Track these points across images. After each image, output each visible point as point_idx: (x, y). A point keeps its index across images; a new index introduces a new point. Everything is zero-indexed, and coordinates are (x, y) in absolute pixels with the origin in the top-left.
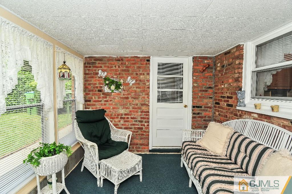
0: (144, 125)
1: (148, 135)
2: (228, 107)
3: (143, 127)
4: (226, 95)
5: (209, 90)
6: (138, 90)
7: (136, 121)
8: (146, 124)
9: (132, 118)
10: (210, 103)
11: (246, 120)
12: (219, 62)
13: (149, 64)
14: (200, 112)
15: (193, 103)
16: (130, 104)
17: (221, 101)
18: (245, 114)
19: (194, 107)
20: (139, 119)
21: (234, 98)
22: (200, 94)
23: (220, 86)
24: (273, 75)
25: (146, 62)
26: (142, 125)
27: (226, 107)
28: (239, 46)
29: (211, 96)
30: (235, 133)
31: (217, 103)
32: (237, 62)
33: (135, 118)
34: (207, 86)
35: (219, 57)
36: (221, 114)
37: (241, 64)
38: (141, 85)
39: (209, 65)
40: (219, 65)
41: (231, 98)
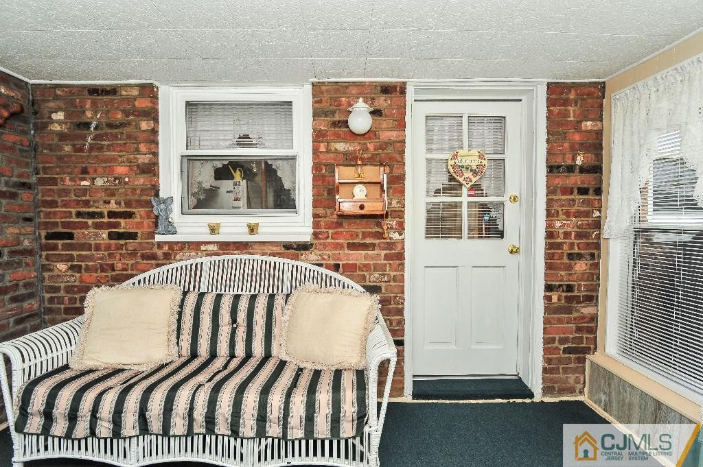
2: (113, 242)
4: (102, 209)
5: (23, 194)
10: (28, 237)
12: (59, 109)
17: (82, 226)
18: (182, 249)
21: (138, 216)
23: (69, 183)
27: (108, 241)
29: (27, 215)
30: (185, 293)
31: (55, 236)
32: (143, 125)
34: (15, 179)
36: (83, 264)
37: (154, 132)
39: (22, 109)
40: (59, 116)
41: (127, 215)
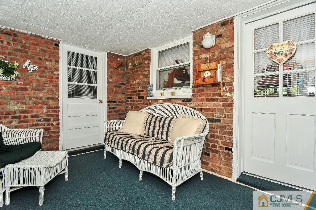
0: (52, 125)
1: (58, 136)
2: (139, 99)
3: (51, 126)
4: (137, 90)
5: (123, 86)
6: (43, 80)
7: (40, 121)
8: (55, 123)
9: (32, 116)
10: (123, 98)
11: (156, 105)
12: (130, 62)
13: (58, 49)
14: (115, 107)
15: (108, 97)
16: (30, 97)
17: (134, 95)
18: (154, 101)
19: (109, 102)
20: (46, 117)
21: (144, 91)
22: (114, 90)
23: (131, 83)
24: (169, 74)
25: (54, 46)
26: (49, 125)
28: (148, 50)
29: (123, 92)
30: (149, 116)
31: (129, 98)
32: (146, 62)
33: (38, 117)
34: (121, 82)
35: (130, 57)
36: (133, 106)
37: (149, 64)
38: (47, 73)
39: (122, 64)
40: (130, 64)
41: (142, 91)
